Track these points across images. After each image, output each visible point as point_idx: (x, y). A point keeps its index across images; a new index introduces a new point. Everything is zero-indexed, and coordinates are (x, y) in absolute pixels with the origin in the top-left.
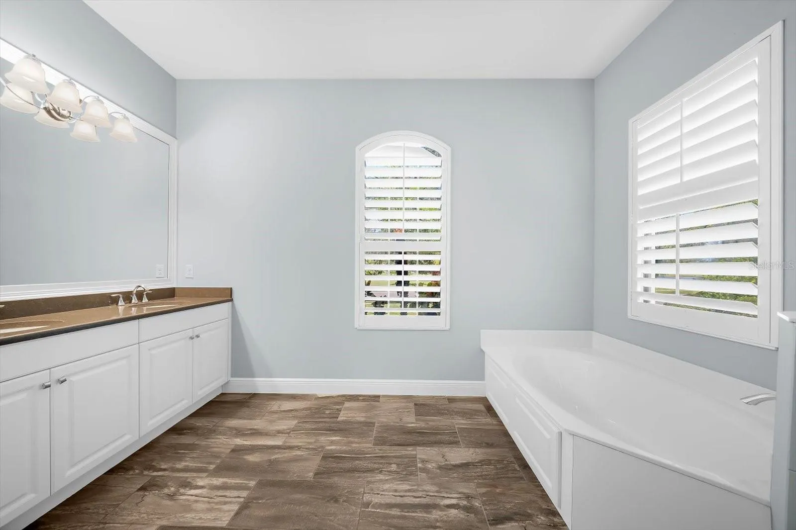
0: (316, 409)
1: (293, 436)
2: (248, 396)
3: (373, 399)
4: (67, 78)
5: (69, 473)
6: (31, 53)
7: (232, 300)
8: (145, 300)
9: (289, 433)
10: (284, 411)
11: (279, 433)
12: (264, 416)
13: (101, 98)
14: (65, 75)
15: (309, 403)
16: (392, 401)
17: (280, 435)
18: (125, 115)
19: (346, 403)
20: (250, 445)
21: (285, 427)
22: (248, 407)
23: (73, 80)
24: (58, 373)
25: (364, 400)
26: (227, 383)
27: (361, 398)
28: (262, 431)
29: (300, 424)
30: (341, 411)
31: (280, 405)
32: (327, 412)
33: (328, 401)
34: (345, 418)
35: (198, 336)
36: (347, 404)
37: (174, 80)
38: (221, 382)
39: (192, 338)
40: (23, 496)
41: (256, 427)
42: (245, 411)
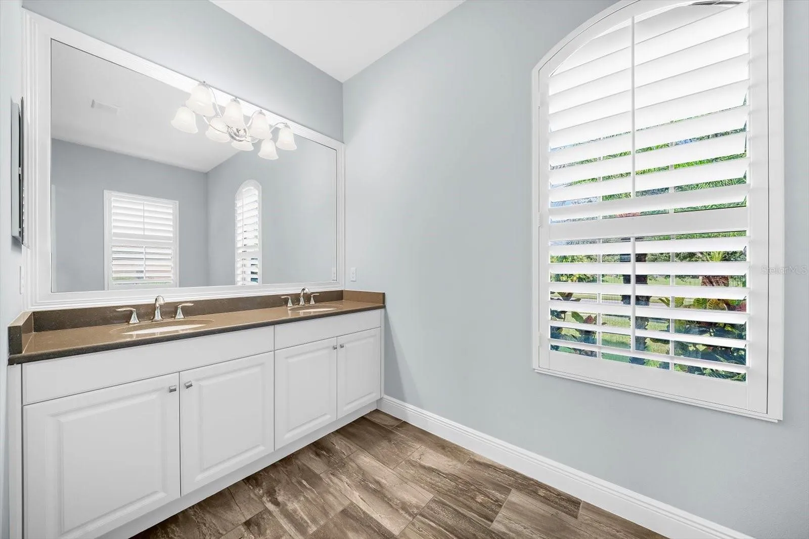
0: (466, 483)
1: (418, 524)
2: (396, 423)
3: (563, 503)
4: (234, 98)
5: (199, 477)
6: (202, 81)
7: (384, 307)
8: (312, 302)
9: (414, 516)
10: (424, 467)
11: (403, 508)
12: (398, 464)
13: (264, 111)
14: (232, 95)
15: (459, 465)
16: (605, 529)
17: (403, 512)
18: (286, 124)
19: (513, 490)
20: (364, 512)
21: (414, 501)
22: (390, 441)
23: (239, 98)
24: (186, 377)
25: (546, 500)
26: (381, 399)
27: (542, 492)
28: (387, 493)
29: (434, 505)
30: (501, 506)
31: (423, 454)
32: (480, 498)
33: (486, 474)
34: (503, 529)
35: (342, 347)
36: (515, 497)
37: (340, 85)
38: (375, 396)
39: (335, 348)
40: (155, 492)
41: (383, 481)
42: (384, 447)
